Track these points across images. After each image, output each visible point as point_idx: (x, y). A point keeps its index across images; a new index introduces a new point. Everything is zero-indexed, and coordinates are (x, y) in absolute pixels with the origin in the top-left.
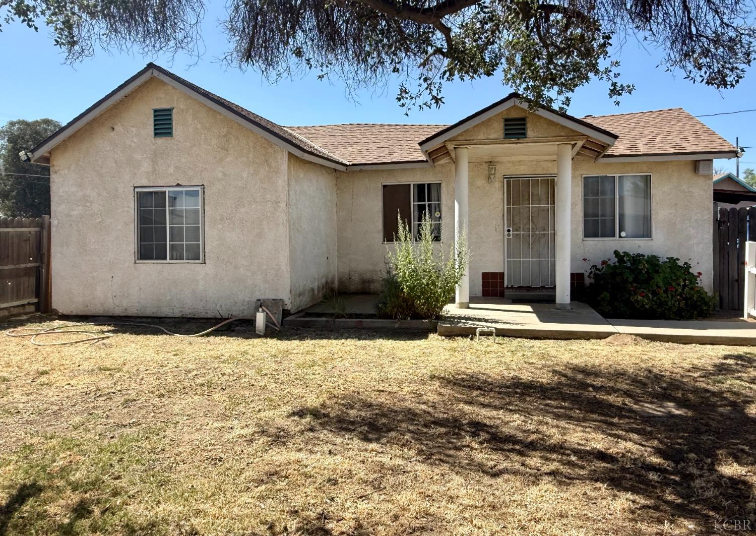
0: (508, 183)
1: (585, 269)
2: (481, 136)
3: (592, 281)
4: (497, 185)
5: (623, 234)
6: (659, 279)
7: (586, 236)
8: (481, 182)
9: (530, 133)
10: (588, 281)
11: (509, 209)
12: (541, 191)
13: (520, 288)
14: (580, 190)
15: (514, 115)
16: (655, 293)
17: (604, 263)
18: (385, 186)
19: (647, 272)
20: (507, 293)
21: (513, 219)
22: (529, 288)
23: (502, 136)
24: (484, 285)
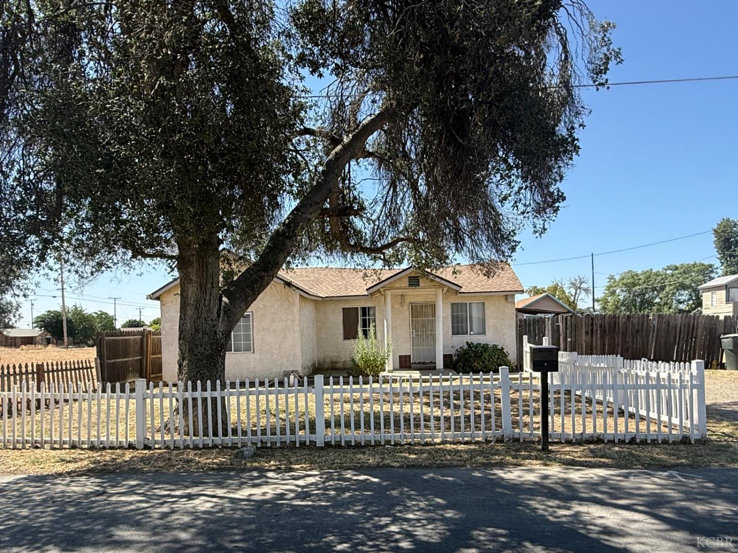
0: (412, 306)
1: (452, 352)
2: (397, 286)
3: (456, 358)
4: (406, 307)
5: (472, 333)
6: (486, 355)
7: (453, 334)
8: (397, 306)
9: (421, 284)
10: (455, 358)
11: (412, 320)
12: (429, 311)
13: (419, 363)
14: (449, 310)
15: (413, 275)
16: (483, 362)
17: (461, 348)
18: (343, 309)
19: (481, 352)
20: (412, 365)
21: (415, 325)
22: (424, 363)
23: (407, 284)
24: (400, 362)
